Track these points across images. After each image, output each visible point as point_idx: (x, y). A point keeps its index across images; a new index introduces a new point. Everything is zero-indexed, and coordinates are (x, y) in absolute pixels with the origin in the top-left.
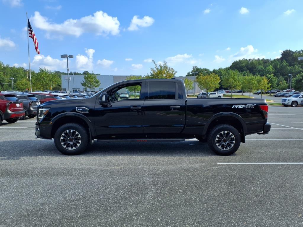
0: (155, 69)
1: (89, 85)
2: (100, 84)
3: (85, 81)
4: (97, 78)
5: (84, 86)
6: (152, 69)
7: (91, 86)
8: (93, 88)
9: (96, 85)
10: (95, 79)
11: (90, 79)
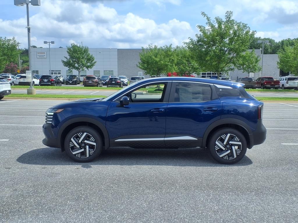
0: (208, 27)
1: (76, 65)
2: (95, 63)
4: (89, 52)
6: (200, 27)
7: (79, 66)
8: (83, 70)
9: (89, 64)
10: (86, 54)
11: (78, 54)
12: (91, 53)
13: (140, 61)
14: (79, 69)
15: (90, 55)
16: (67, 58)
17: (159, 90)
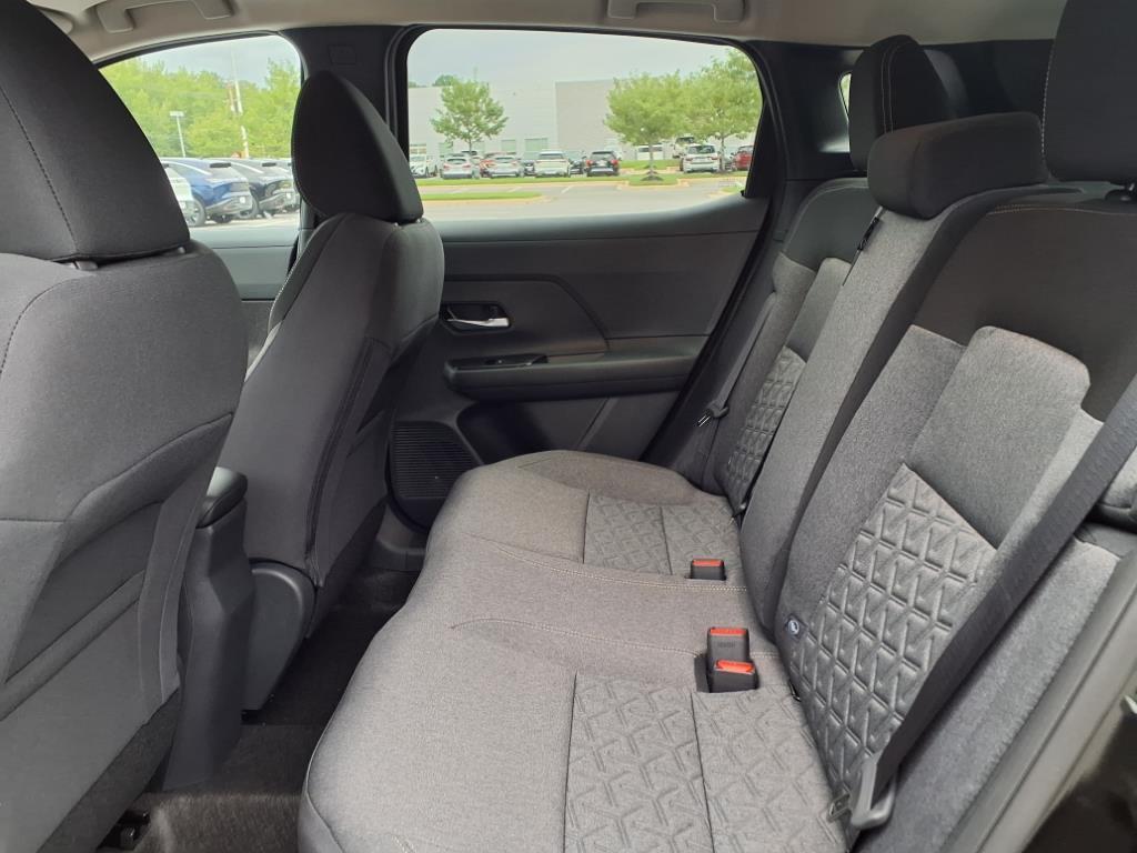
1: (463, 129)
2: (504, 121)
3: (445, 110)
4: (491, 96)
5: (441, 132)
7: (470, 131)
8: (478, 140)
9: (491, 125)
10: (484, 101)
11: (466, 101)
12: (496, 96)
13: (610, 112)
14: (470, 138)
15: (494, 102)
16: (441, 113)
17: (652, 178)
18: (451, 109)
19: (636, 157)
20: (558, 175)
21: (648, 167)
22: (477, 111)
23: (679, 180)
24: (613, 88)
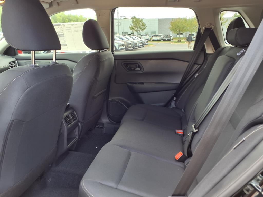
1: (136, 29)
2: (146, 27)
3: (132, 24)
5: (131, 29)
7: (138, 29)
8: (140, 32)
9: (143, 28)
10: (142, 23)
11: (137, 23)
12: (144, 21)
13: (171, 26)
14: (138, 31)
15: (144, 23)
17: (179, 42)
18: (134, 24)
19: (176, 37)
20: (157, 40)
21: (178, 39)
22: (140, 25)
23: (185, 42)
24: (172, 20)
